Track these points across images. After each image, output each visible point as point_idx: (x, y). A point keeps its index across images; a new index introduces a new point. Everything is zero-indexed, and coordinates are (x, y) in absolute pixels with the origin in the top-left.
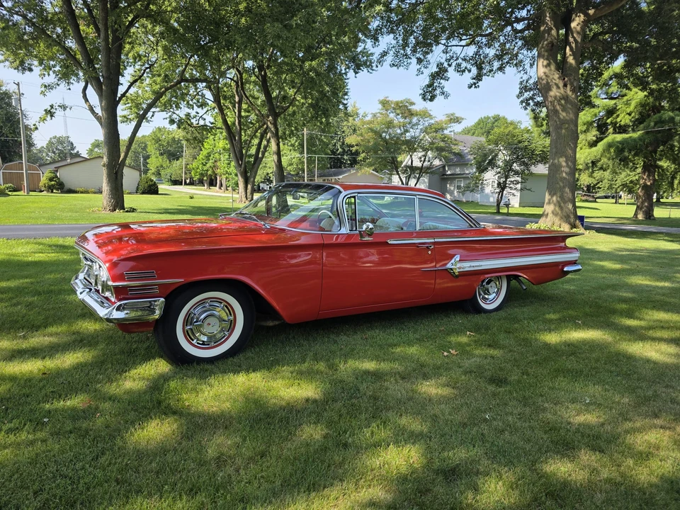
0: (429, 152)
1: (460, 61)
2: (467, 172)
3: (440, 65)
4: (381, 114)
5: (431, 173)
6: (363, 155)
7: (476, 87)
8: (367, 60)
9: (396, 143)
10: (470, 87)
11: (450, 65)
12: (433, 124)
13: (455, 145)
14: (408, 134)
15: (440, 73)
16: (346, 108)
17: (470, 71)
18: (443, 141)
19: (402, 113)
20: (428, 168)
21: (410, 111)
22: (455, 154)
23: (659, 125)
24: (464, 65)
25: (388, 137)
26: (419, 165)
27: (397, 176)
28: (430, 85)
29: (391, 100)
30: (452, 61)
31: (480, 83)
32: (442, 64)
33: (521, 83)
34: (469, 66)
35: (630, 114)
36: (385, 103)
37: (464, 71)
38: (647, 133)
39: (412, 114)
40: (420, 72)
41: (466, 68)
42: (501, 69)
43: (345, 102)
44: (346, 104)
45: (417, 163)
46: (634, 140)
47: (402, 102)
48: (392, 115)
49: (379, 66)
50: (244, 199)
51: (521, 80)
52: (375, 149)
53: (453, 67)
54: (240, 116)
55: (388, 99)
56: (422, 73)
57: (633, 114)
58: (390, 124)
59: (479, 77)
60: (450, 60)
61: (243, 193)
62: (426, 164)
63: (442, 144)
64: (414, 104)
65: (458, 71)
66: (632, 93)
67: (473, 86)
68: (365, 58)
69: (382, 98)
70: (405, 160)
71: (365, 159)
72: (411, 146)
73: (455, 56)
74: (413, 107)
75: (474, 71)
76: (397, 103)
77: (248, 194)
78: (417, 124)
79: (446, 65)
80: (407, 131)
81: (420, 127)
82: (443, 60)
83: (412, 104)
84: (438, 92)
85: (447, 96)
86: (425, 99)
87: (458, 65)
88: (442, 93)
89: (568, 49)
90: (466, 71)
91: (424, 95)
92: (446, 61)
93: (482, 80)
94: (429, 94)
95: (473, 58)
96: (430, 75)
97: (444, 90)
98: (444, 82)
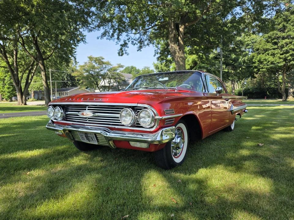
0: (112, 80)
3: (125, 41)
4: (89, 62)
5: (114, 88)
6: (82, 81)
8: (83, 38)
9: (97, 75)
10: (138, 51)
12: (112, 68)
13: (122, 77)
14: (102, 72)
15: (125, 45)
16: (75, 59)
17: (137, 44)
19: (99, 63)
20: (112, 86)
21: (102, 62)
22: (123, 80)
23: (199, 69)
24: (135, 42)
25: (93, 73)
26: (108, 85)
27: (99, 90)
28: (121, 49)
29: (93, 57)
30: (130, 40)
31: (142, 49)
32: (126, 41)
33: (155, 51)
34: (137, 42)
36: (91, 58)
37: (135, 44)
39: (103, 63)
41: (136, 43)
42: (148, 44)
43: (75, 56)
44: (75, 57)
45: (107, 85)
47: (98, 58)
48: (94, 64)
49: (102, 39)
50: (21, 103)
51: (155, 50)
52: (87, 78)
53: (131, 42)
54: (16, 61)
55: (92, 56)
56: (118, 44)
58: (93, 67)
59: (141, 47)
60: (129, 39)
61: (20, 100)
62: (111, 85)
63: (117, 76)
64: (104, 59)
65: (133, 44)
66: (189, 57)
67: (139, 51)
68: (82, 37)
69: (89, 56)
70: (102, 83)
71: (82, 83)
72: (104, 77)
73: (131, 38)
74: (103, 60)
75: (139, 44)
76: (96, 58)
77: (23, 100)
78: (106, 67)
79: (127, 42)
80: (101, 70)
81: (107, 69)
82: (126, 39)
83: (103, 59)
84: (124, 52)
85: (128, 54)
86: (119, 55)
87: (132, 42)
88: (126, 53)
89: (179, 38)
90: (136, 44)
91: (119, 53)
92: (127, 40)
93: (142, 48)
94: (121, 53)
95: (138, 39)
96: (121, 45)
97: (127, 52)
98: (126, 49)
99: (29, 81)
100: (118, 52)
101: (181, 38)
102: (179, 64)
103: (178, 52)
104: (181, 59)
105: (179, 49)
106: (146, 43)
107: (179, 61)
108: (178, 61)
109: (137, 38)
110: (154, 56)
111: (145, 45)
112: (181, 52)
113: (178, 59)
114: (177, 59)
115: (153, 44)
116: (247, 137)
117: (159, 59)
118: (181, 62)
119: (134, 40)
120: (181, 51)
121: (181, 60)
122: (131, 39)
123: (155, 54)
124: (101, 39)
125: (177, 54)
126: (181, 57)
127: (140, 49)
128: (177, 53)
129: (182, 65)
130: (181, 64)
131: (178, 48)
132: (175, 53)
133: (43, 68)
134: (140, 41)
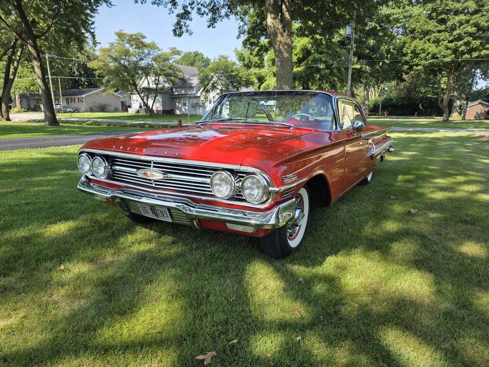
0: (161, 78)
1: (200, 6)
2: (190, 93)
3: (185, 7)
4: (119, 44)
5: (164, 93)
6: (107, 78)
7: (213, 27)
9: (134, 68)
10: (209, 27)
11: (193, 8)
12: (161, 55)
13: (179, 72)
14: (143, 62)
15: (185, 15)
16: (94, 36)
17: (207, 14)
18: (170, 69)
19: (136, 45)
20: (162, 89)
21: (142, 43)
22: (180, 79)
23: (313, 63)
24: (203, 9)
25: (126, 64)
26: (154, 86)
27: (138, 95)
28: (178, 23)
29: (126, 33)
30: (194, 5)
31: (215, 25)
32: (187, 7)
33: (240, 28)
34: (207, 11)
35: (296, 55)
36: (120, 35)
37: (203, 14)
38: (307, 68)
39: (145, 46)
40: (171, 12)
41: (205, 12)
42: (227, 15)
43: (92, 31)
44: (94, 33)
45: (153, 86)
46: (300, 72)
47: (135, 35)
48: (127, 45)
49: (144, 3)
51: (239, 25)
52: (116, 72)
53: (195, 10)
55: (123, 32)
56: (173, 12)
57: (298, 55)
58: (127, 53)
59: (213, 21)
60: (192, 4)
62: (160, 86)
63: (170, 71)
64: (145, 37)
65: (200, 14)
66: (297, 41)
67: (211, 27)
69: (117, 31)
70: (143, 83)
71: (108, 81)
72: (146, 71)
74: (145, 41)
75: (210, 15)
76: (131, 36)
77: (3, 112)
78: (149, 54)
79: (189, 9)
80: (141, 59)
81: (151, 57)
82: (187, 4)
83: (144, 37)
84: (184, 29)
85: (191, 34)
86: (175, 35)
87: (199, 9)
88: (187, 31)
89: (284, 7)
90: (205, 15)
91: (174, 31)
92: (189, 4)
93: (216, 22)
94: (178, 31)
95: (210, 4)
96: (178, 16)
97: (189, 28)
98: (188, 22)
99: (11, 77)
100: (173, 28)
101: (286, 7)
102: (282, 55)
103: (281, 33)
104: (286, 47)
105: (283, 27)
106: (223, 12)
107: (283, 50)
108: (280, 51)
109: (208, 3)
110: (238, 37)
111: (221, 16)
112: (285, 34)
113: (281, 47)
114: (279, 46)
115: (236, 14)
116: (392, 197)
117: (246, 44)
118: (285, 53)
119: (202, 5)
120: (287, 32)
121: (285, 49)
122: (196, 3)
123: (239, 35)
124: (142, 3)
125: (279, 38)
126: (286, 44)
127: (213, 24)
128: (279, 36)
129: (287, 58)
130: (285, 57)
131: (280, 26)
132: (275, 35)
133: (35, 55)
134: (213, 8)
